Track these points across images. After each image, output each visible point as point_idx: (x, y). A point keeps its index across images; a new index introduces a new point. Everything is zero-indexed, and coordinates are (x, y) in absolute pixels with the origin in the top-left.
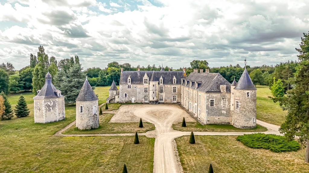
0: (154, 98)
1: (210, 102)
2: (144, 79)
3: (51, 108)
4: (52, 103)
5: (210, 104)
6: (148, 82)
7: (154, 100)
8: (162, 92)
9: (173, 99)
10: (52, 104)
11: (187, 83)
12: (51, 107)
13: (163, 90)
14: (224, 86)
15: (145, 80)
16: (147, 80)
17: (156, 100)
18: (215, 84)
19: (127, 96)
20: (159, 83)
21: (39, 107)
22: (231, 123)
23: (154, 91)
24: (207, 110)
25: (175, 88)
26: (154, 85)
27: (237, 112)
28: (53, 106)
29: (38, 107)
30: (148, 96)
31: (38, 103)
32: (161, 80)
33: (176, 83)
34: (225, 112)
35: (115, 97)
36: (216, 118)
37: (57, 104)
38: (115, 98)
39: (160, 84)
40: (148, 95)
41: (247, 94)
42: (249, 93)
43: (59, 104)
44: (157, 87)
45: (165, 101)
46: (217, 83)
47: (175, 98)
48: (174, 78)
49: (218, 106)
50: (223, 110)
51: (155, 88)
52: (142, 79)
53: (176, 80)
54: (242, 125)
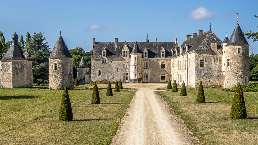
0: (135, 76)
1: (200, 62)
2: (123, 50)
3: (19, 72)
4: (20, 65)
5: (199, 65)
6: (128, 55)
7: (136, 78)
8: (147, 68)
9: (160, 77)
10: (20, 67)
11: (178, 52)
12: (18, 70)
13: (148, 65)
14: (215, 43)
15: (124, 52)
16: (127, 52)
17: (139, 78)
18: (205, 42)
19: (101, 74)
20: (142, 57)
21: (7, 70)
22: (223, 86)
23: (137, 66)
24: (196, 72)
25: (164, 62)
26: (137, 57)
27: (228, 71)
28: (21, 69)
29: (5, 69)
30: (128, 74)
31: (6, 66)
32: (146, 53)
33: (164, 55)
34: (216, 74)
35: (85, 76)
36: (206, 81)
37: (25, 67)
38: (84, 79)
39: (145, 58)
40: (128, 72)
41: (238, 49)
42: (240, 48)
43: (27, 69)
44: (141, 61)
45: (150, 80)
46: (208, 41)
47: (164, 77)
48: (163, 50)
49: (208, 67)
50: (215, 71)
51: (138, 61)
52: (121, 51)
53: (165, 53)
54: (233, 85)
